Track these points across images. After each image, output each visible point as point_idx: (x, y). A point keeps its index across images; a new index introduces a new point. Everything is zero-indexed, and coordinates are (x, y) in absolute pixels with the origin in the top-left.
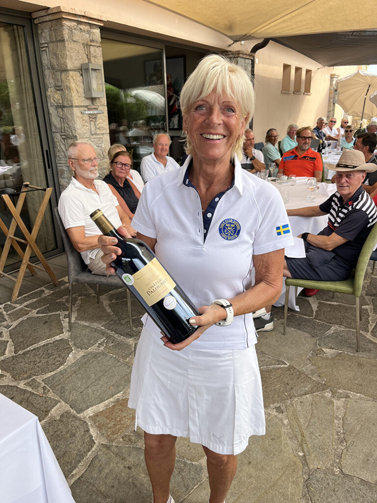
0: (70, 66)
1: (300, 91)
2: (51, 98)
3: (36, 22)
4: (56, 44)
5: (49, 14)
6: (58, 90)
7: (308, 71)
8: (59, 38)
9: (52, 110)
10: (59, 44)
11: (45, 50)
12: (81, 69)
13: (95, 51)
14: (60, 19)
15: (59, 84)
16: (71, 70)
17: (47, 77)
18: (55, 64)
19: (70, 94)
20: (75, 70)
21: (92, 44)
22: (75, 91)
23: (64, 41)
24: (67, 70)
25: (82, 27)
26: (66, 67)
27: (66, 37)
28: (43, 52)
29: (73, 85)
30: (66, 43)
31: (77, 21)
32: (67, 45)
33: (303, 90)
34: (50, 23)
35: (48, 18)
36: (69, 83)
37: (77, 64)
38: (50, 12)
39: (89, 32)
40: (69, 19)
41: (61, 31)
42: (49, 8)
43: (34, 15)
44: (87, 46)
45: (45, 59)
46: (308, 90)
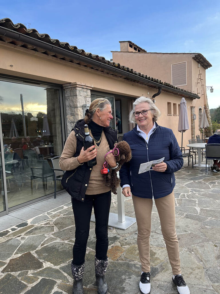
0: (78, 106)
1: (176, 114)
2: (69, 119)
3: (64, 88)
4: (73, 97)
5: (70, 85)
6: (72, 115)
8: (75, 94)
9: (68, 124)
10: (74, 97)
11: (68, 99)
12: (83, 107)
13: (88, 99)
14: (75, 87)
15: (73, 113)
16: (79, 107)
17: (68, 110)
18: (72, 105)
19: (78, 117)
20: (80, 107)
21: (87, 96)
22: (80, 116)
23: (77, 95)
24: (77, 107)
25: (84, 90)
26: (77, 106)
27: (78, 94)
28: (67, 100)
29: (79, 113)
30: (78, 96)
31: (82, 88)
32: (78, 97)
33: (178, 114)
34: (71, 89)
35: (70, 87)
36: (78, 112)
37: (82, 104)
38: (71, 84)
39: (86, 92)
40: (79, 87)
41: (76, 92)
42: (71, 83)
43: (64, 86)
44: (85, 97)
45: (67, 103)
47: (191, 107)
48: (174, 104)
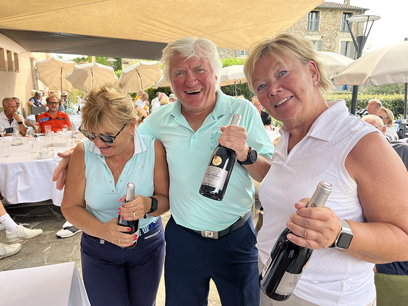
1: (12, 69)
7: (15, 54)
33: (14, 68)
46: (17, 69)
47: (31, 58)
48: (8, 52)
